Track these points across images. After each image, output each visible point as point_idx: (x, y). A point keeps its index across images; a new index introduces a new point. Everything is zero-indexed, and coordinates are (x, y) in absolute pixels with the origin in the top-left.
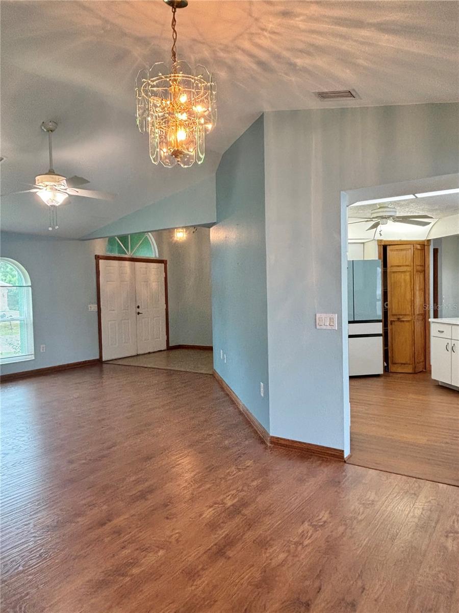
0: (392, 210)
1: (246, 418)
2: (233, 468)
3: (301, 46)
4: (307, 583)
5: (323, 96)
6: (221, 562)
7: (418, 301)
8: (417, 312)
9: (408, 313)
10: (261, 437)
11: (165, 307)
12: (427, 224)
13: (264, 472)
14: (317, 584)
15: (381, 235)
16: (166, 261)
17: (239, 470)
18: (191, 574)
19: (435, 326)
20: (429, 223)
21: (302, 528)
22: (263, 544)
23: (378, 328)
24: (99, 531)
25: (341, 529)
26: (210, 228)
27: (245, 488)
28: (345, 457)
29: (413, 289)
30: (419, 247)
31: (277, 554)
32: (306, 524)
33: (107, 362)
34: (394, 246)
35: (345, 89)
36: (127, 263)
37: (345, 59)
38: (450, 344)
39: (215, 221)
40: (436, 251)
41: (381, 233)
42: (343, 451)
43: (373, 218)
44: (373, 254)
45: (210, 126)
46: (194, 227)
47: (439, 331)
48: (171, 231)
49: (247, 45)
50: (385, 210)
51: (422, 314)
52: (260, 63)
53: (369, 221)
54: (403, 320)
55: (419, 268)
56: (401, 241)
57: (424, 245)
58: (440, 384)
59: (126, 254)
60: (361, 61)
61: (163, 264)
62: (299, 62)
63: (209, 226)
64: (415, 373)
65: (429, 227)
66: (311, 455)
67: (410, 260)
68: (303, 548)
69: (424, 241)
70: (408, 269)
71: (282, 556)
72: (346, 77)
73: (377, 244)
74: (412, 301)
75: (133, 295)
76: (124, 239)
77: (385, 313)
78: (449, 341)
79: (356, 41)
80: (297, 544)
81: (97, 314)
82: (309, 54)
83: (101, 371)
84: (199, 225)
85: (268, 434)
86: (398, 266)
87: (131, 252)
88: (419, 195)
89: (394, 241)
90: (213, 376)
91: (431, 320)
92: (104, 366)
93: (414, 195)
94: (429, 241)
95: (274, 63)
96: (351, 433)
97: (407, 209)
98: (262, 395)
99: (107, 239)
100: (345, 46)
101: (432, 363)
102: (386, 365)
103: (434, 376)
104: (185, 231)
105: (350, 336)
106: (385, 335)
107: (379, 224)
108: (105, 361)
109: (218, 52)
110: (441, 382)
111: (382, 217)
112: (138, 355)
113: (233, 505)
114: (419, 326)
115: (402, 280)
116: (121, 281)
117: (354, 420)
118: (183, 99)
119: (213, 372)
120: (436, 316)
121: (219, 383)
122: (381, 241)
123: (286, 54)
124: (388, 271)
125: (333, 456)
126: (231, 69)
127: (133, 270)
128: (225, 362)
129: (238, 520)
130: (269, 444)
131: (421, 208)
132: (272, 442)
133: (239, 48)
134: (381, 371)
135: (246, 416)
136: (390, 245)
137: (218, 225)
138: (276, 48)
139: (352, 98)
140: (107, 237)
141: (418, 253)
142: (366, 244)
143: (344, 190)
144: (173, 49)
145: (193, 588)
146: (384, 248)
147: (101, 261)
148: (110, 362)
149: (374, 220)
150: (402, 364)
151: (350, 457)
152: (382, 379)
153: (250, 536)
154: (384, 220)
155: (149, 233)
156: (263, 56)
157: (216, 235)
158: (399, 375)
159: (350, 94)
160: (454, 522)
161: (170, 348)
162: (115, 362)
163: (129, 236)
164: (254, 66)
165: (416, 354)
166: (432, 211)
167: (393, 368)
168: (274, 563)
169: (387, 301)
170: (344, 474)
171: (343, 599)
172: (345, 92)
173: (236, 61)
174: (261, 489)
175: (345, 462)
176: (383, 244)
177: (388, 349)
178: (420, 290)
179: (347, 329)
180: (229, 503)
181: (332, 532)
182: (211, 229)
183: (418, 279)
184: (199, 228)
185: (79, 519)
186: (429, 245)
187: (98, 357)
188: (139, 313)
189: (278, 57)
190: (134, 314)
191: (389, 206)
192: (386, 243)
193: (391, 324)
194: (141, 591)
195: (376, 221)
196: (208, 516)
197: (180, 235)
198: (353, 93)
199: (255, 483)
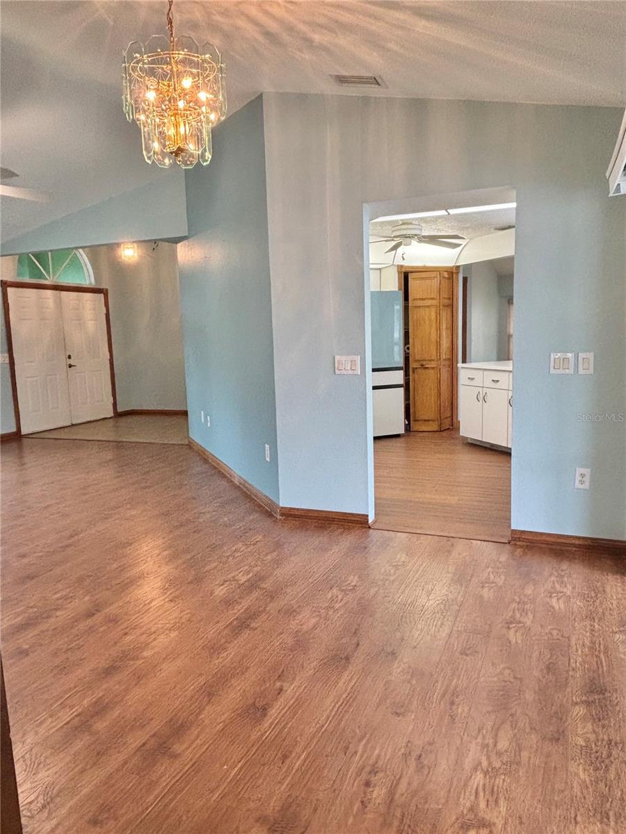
0: (416, 227)
1: (245, 492)
2: (240, 544)
3: (322, 21)
4: (344, 641)
5: (342, 80)
6: (246, 634)
7: (445, 344)
8: (443, 357)
9: (433, 358)
10: (268, 510)
11: (109, 358)
12: (457, 245)
13: (278, 545)
14: (355, 640)
15: (404, 259)
16: (107, 290)
17: (248, 546)
18: (214, 649)
19: (464, 373)
20: (459, 245)
21: (330, 593)
22: (290, 612)
23: (398, 377)
24: (89, 622)
25: (373, 591)
26: (176, 243)
27: (259, 563)
28: (370, 522)
29: (439, 329)
30: (446, 275)
31: (306, 620)
32: (335, 591)
33: (28, 436)
34: (417, 274)
35: (370, 75)
36: (49, 293)
37: (374, 41)
38: (481, 393)
39: (187, 234)
40: (465, 280)
41: (404, 256)
42: (367, 516)
43: (395, 237)
44: (392, 284)
45: (213, 117)
46: (155, 241)
47: (469, 378)
48: (112, 247)
49: (254, 12)
50: (410, 226)
51: (449, 359)
52: (267, 34)
53: (390, 240)
54: (427, 366)
55: (446, 302)
56: (425, 267)
57: (452, 273)
58: (469, 441)
59: (47, 279)
60: (391, 45)
61: (102, 295)
62: (317, 37)
63: (176, 241)
64: (441, 431)
65: (459, 249)
66: (330, 524)
67: (436, 291)
68: (334, 611)
69: (452, 268)
70: (434, 302)
71: (313, 621)
72: (373, 61)
73: (396, 270)
74: (437, 342)
75: (61, 340)
76: (40, 256)
77: (407, 359)
78: (480, 389)
79: (387, 23)
80: (328, 608)
81: (8, 367)
82: (331, 30)
83: (20, 448)
84: (161, 240)
85: (277, 506)
86: (422, 299)
87: (54, 276)
88: (452, 212)
89: (418, 267)
90: (190, 446)
91: (460, 365)
92: (25, 441)
93: (447, 211)
94: (458, 267)
95: (285, 37)
96: (376, 498)
97: (433, 227)
98: (268, 459)
99: (17, 257)
100: (375, 27)
101: (460, 418)
102: (407, 423)
103: (463, 432)
104: (136, 246)
105: (375, 388)
106: (406, 386)
107: (401, 244)
108: (25, 435)
109: (215, 15)
110: (471, 439)
111: (406, 236)
112: (73, 425)
113: (248, 580)
114: (445, 375)
115: (426, 317)
116: (42, 320)
117: (378, 484)
118: (187, 83)
119: (189, 442)
120: (464, 361)
121: (199, 455)
122: (402, 266)
123: (303, 27)
124: (410, 305)
125: (356, 523)
126: (227, 36)
127: (59, 304)
128: (209, 425)
129: (255, 595)
130: (279, 517)
131: (450, 225)
132: (282, 515)
133: (243, 14)
134: (402, 431)
135: (245, 490)
136: (412, 272)
137: (191, 240)
138: (290, 18)
139: (377, 86)
140: (17, 254)
141: (445, 284)
142: (383, 271)
143: (367, 202)
144: (168, 14)
145: (220, 660)
146: (405, 277)
147: (10, 290)
148: (34, 436)
149: (395, 239)
150: (425, 420)
151: (375, 522)
152: (402, 440)
153: (273, 607)
154: (408, 240)
155: (81, 250)
156: (273, 26)
157: (186, 254)
158: (421, 434)
159: (375, 81)
160: (489, 575)
161: (118, 415)
162: (41, 435)
163: (49, 253)
164: (260, 38)
165: (442, 408)
166: (462, 229)
167: (415, 426)
168: (305, 628)
169: (409, 344)
170: (369, 539)
171: (383, 650)
172: (371, 78)
173: (238, 28)
174: (278, 562)
175: (370, 527)
176: (404, 270)
177: (409, 404)
178: (447, 328)
179: (372, 379)
180: (243, 579)
181: (364, 594)
182: (179, 245)
183: (445, 315)
184: (160, 242)
185: (58, 613)
186: (458, 273)
187: (14, 430)
188: (70, 366)
189: (290, 29)
190: (65, 367)
191: (413, 222)
192: (408, 270)
193: (413, 372)
194: (161, 670)
195: (398, 240)
196: (221, 594)
197: (129, 253)
198: (379, 81)
199: (269, 557)
